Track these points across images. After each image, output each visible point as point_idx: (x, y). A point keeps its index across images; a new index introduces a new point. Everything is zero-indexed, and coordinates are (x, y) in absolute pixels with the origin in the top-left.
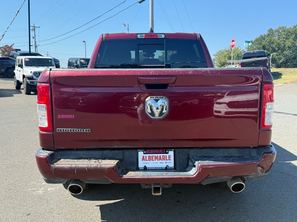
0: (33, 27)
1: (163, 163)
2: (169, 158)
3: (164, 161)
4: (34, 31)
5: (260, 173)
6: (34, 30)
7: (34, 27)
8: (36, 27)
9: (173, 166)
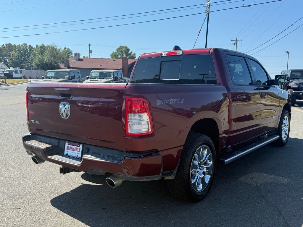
0: (235, 41)
1: (76, 153)
2: (80, 150)
3: (76, 152)
4: (235, 45)
5: (127, 175)
6: (236, 43)
7: (237, 41)
8: (238, 41)
9: (80, 157)
